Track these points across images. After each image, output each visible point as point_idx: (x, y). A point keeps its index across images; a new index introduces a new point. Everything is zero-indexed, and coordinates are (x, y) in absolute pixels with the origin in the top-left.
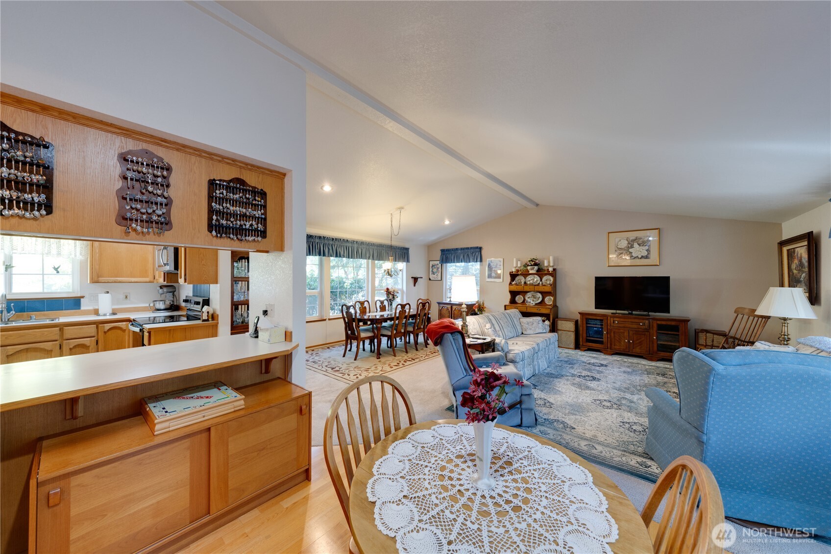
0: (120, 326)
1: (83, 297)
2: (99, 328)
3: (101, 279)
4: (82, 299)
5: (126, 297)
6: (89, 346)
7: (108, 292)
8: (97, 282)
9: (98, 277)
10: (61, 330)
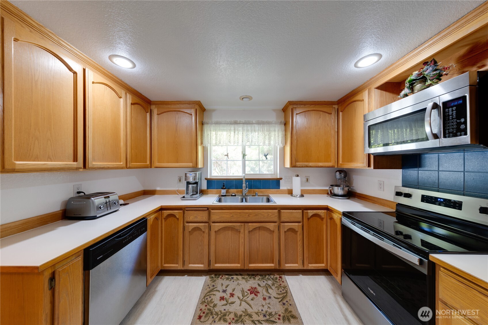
0: (319, 213)
1: (281, 179)
2: (304, 214)
3: (298, 164)
4: (281, 180)
5: (307, 180)
6: (297, 231)
7: (298, 176)
8: (295, 167)
9: (296, 162)
10: (279, 212)
